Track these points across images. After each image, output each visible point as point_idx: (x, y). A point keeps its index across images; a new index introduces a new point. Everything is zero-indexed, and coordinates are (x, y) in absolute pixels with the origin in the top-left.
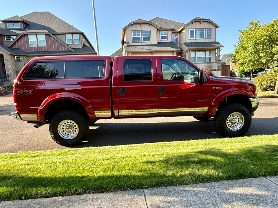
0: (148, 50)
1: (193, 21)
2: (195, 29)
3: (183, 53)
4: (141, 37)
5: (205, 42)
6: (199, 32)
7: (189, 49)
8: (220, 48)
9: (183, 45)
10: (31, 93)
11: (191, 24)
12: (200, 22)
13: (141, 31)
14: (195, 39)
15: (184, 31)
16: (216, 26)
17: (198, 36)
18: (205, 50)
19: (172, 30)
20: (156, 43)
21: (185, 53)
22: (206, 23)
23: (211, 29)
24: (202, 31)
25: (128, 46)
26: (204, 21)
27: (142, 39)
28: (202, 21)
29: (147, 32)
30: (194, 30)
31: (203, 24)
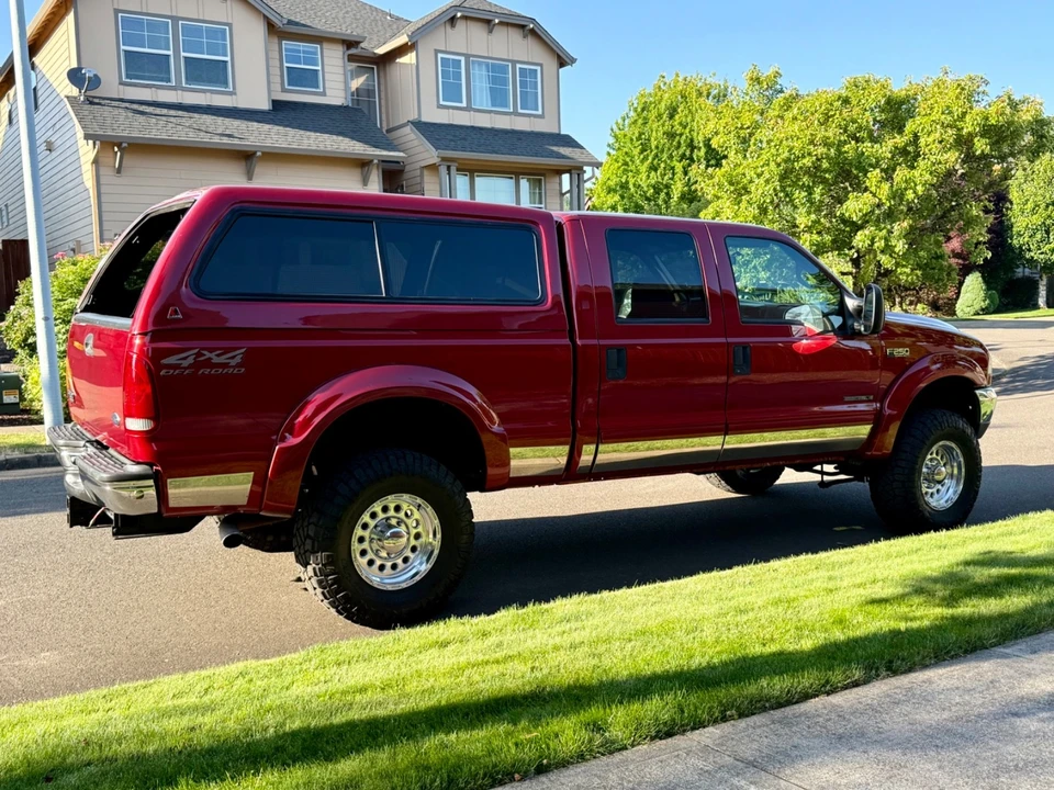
0: (226, 140)
1: (459, 15)
2: (467, 56)
3: (406, 176)
4: (176, 55)
5: (513, 132)
6: (484, 73)
7: (444, 159)
8: (585, 168)
9: (408, 129)
10: (238, 365)
11: (448, 27)
12: (488, 22)
13: (175, 19)
14: (468, 109)
15: (408, 59)
16: (559, 57)
17: (482, 99)
18: (514, 172)
19: (350, 44)
20: (265, 106)
21: (422, 176)
22: (515, 36)
23: (539, 68)
24: (497, 72)
25: (91, 103)
26: (508, 24)
27: (177, 70)
28: (501, 23)
29: (212, 33)
30: (463, 59)
31: (501, 34)
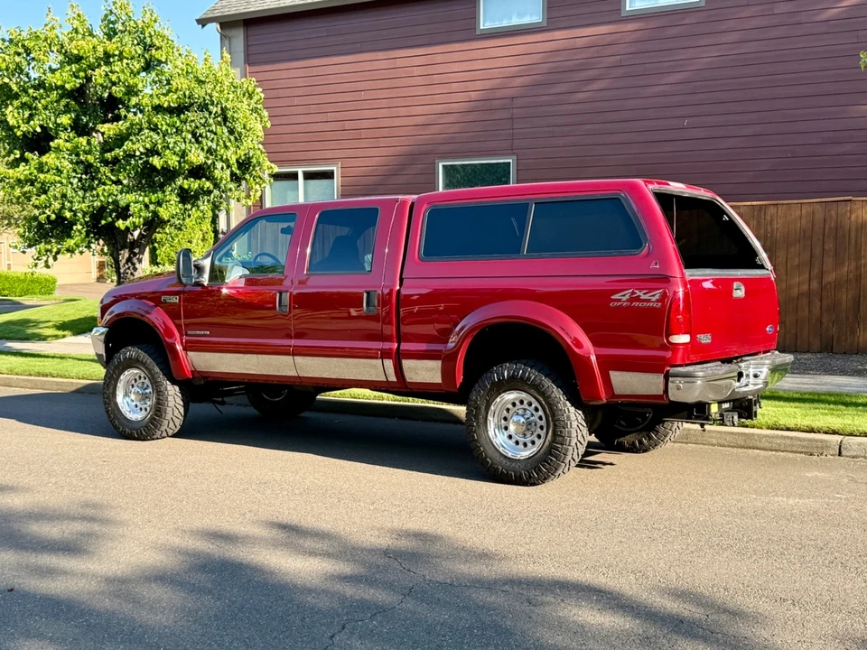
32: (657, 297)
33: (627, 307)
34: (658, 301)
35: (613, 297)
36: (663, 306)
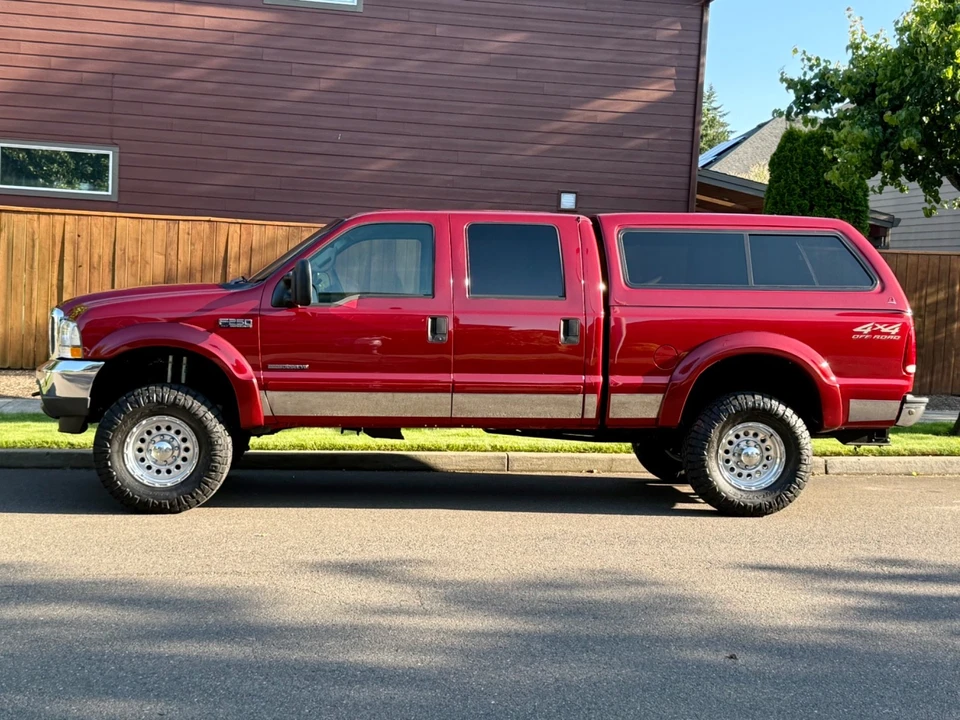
32: (897, 330)
33: (868, 339)
34: (897, 334)
35: (855, 330)
36: (903, 338)
